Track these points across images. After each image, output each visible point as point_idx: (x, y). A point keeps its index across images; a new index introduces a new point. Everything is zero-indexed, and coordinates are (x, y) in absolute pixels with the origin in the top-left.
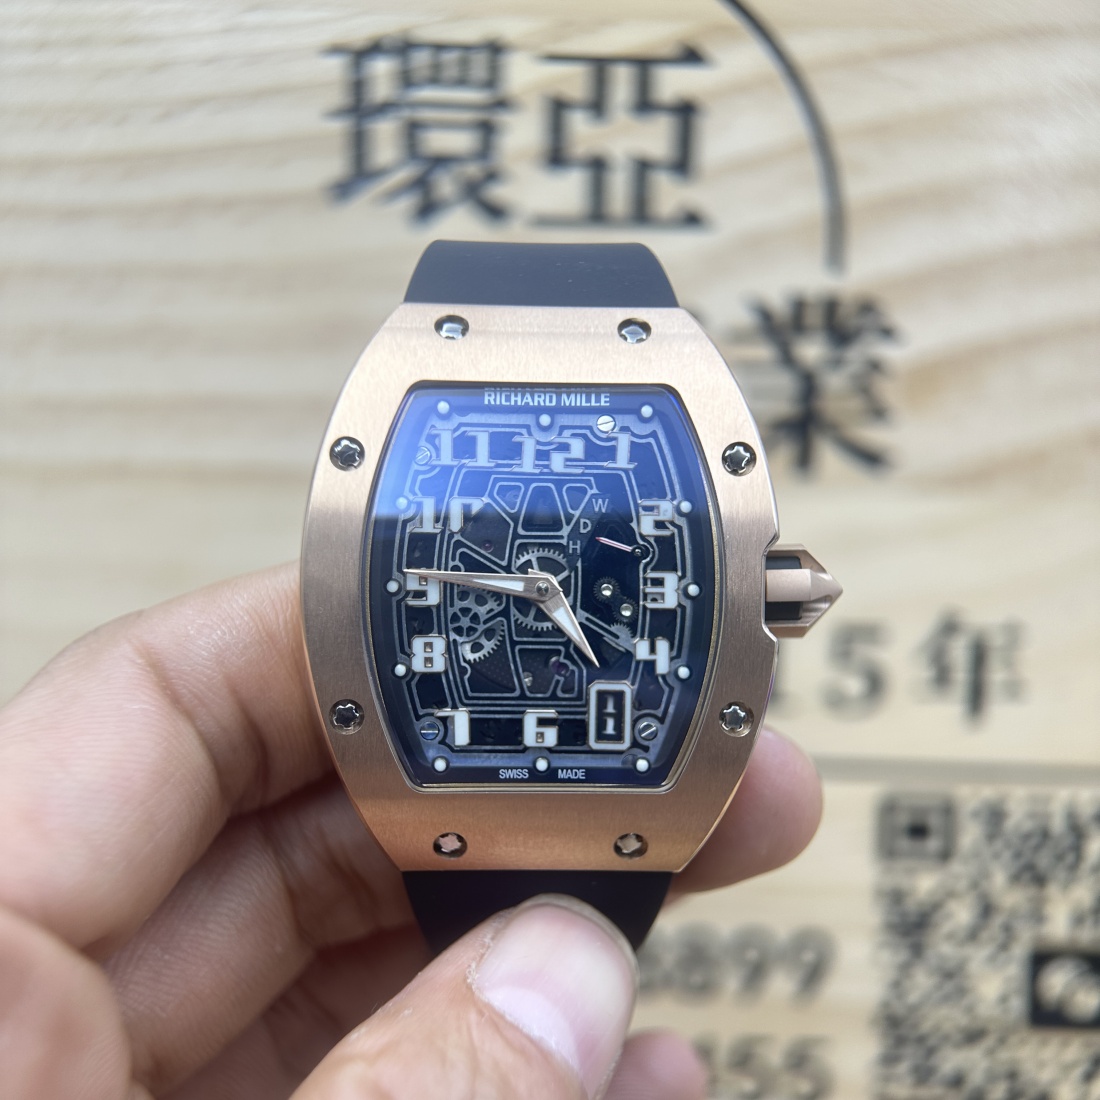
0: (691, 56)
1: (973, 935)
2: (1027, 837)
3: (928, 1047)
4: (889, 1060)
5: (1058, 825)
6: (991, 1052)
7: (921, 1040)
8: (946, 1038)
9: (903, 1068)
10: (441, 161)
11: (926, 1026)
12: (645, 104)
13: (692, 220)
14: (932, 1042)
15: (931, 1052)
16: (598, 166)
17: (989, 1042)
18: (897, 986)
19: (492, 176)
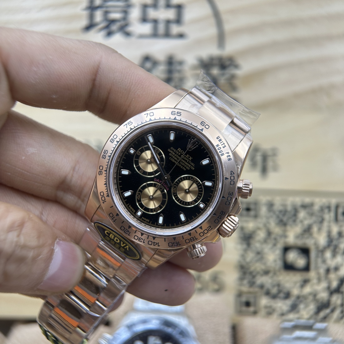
1: (265, 241)
2: (280, 211)
3: (253, 275)
4: (241, 279)
5: (289, 208)
6: (272, 277)
7: (251, 273)
8: (258, 273)
9: (245, 282)
10: (113, 21)
11: (252, 269)
12: (168, 6)
13: (181, 36)
14: (254, 274)
15: (254, 277)
16: (155, 21)
17: (271, 274)
18: (243, 256)
19: (126, 25)
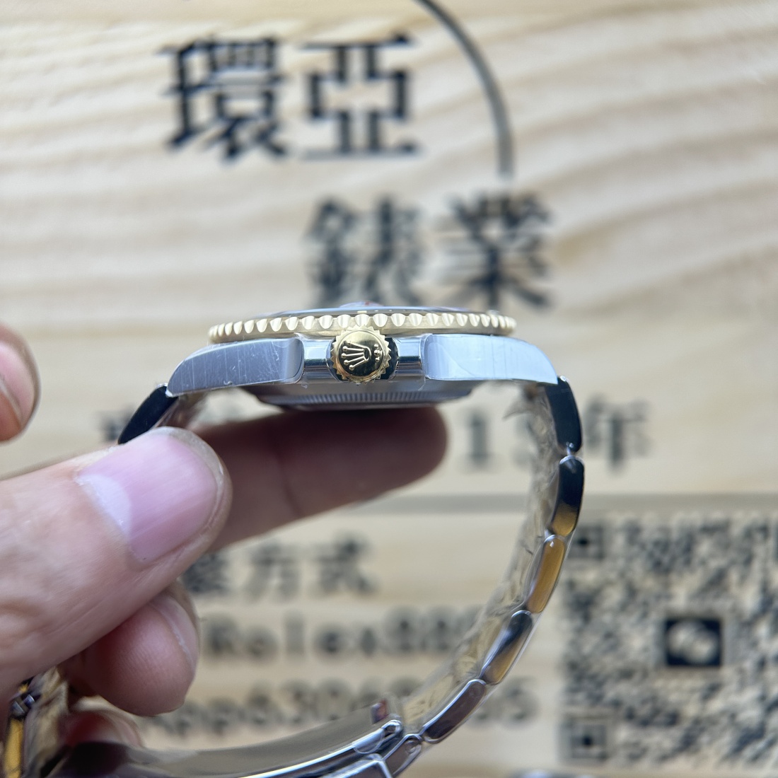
0: (401, 39)
1: (623, 608)
2: (657, 543)
3: (599, 682)
4: (572, 691)
5: (675, 536)
6: (638, 684)
7: (593, 678)
8: (607, 677)
9: (581, 696)
10: (239, 121)
11: (595, 668)
12: (372, 73)
13: (408, 148)
14: (600, 678)
16: (344, 118)
17: (637, 677)
18: (574, 644)
19: (273, 127)
